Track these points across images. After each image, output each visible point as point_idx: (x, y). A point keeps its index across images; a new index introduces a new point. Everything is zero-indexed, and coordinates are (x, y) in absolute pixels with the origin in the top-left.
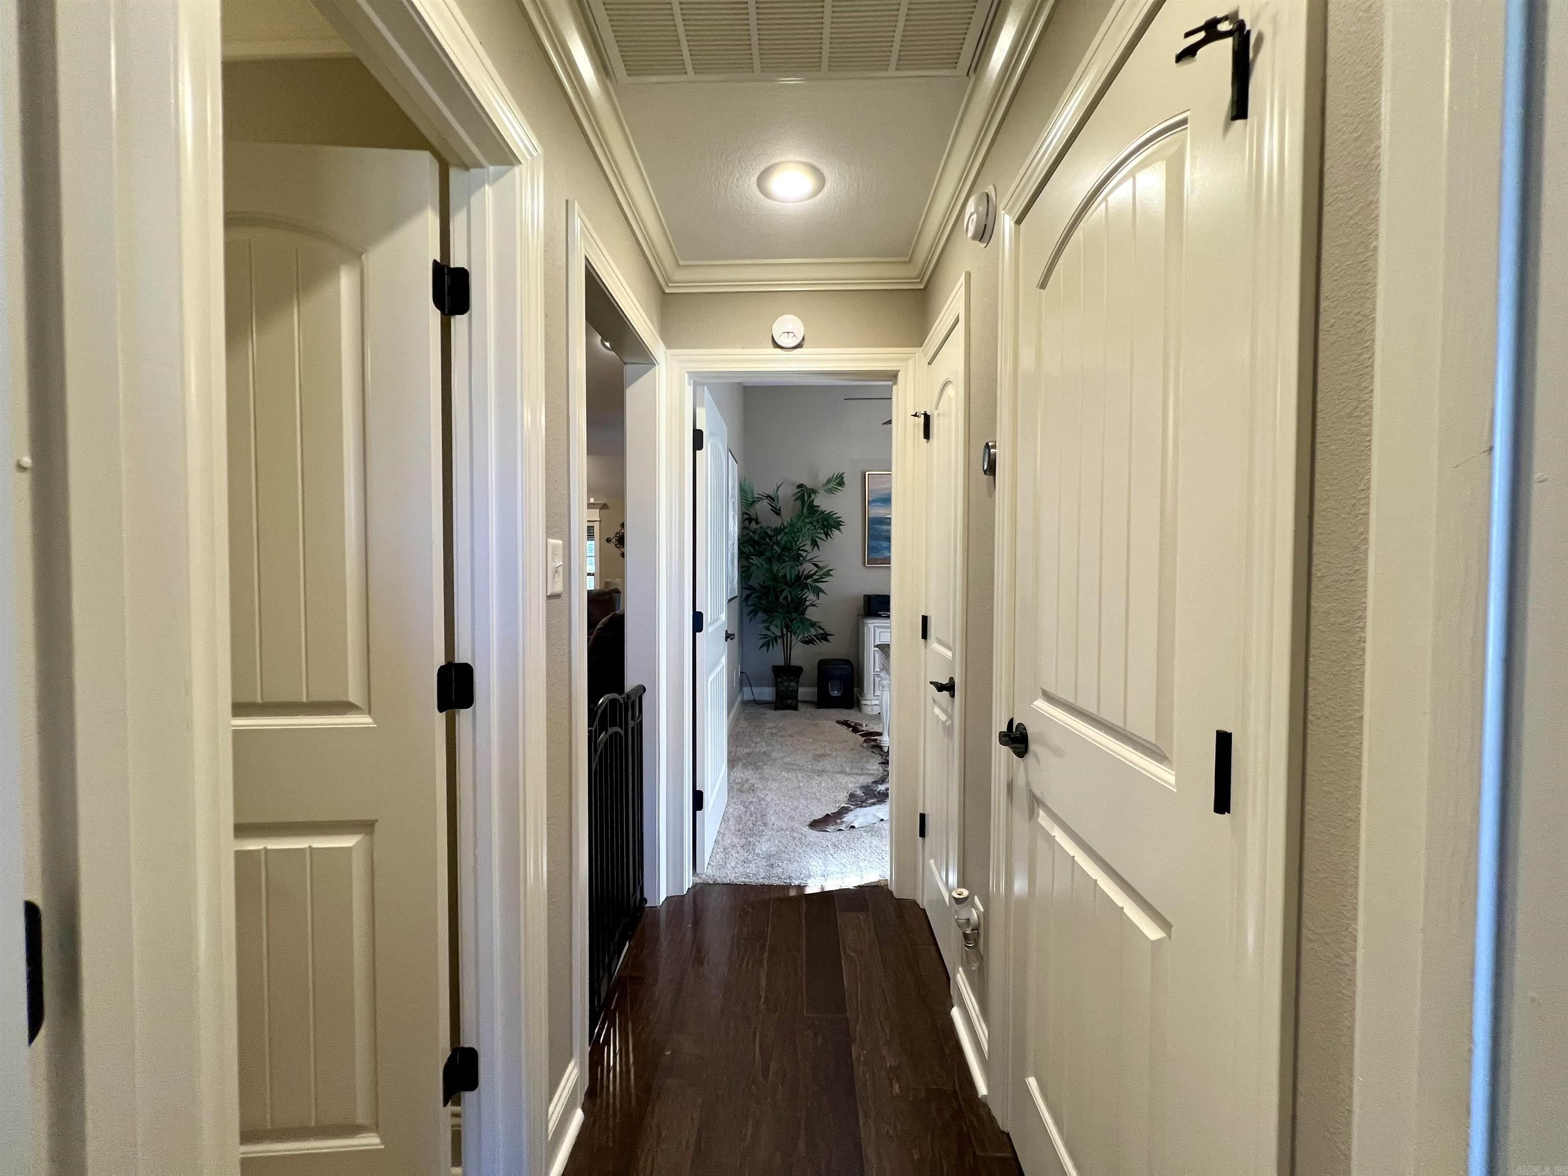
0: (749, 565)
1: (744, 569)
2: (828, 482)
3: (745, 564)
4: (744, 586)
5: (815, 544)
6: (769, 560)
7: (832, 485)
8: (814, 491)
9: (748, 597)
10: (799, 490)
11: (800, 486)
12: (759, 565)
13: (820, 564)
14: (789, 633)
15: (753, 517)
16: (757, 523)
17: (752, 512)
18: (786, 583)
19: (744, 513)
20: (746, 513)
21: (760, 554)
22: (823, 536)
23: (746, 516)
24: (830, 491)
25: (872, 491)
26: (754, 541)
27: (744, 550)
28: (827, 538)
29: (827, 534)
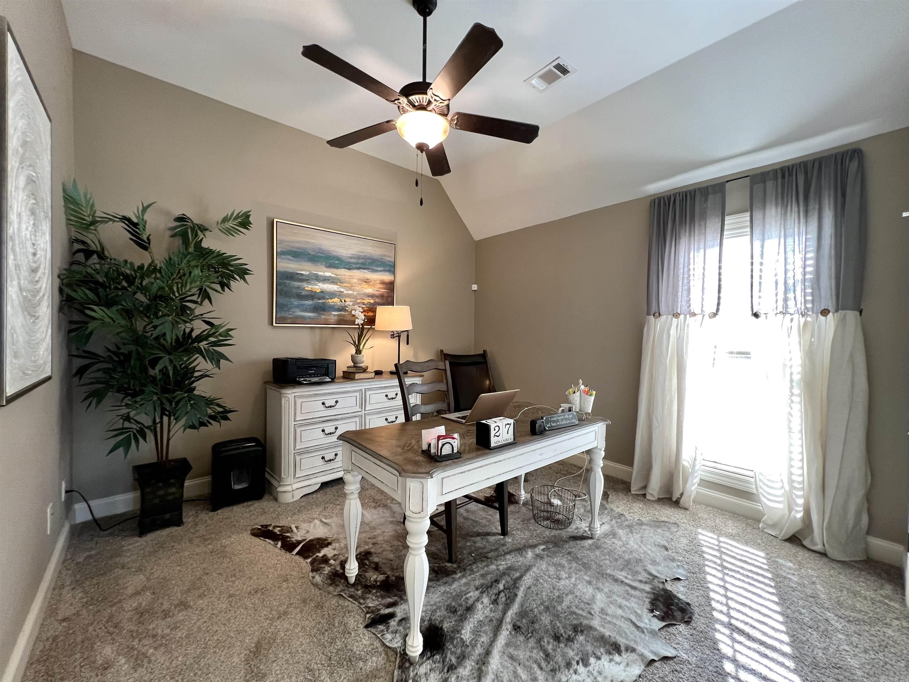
0: (86, 319)
1: (74, 326)
2: (225, 220)
3: (76, 317)
4: (75, 353)
5: (205, 295)
6: (128, 314)
7: (230, 224)
8: (203, 229)
9: (81, 371)
10: (178, 224)
11: (181, 219)
12: (108, 320)
13: (216, 322)
14: (165, 419)
15: (93, 247)
16: (101, 256)
17: (90, 238)
18: (163, 348)
19: (73, 241)
20: (77, 241)
21: (109, 304)
22: (218, 287)
23: (77, 246)
24: (229, 232)
25: (282, 241)
26: (97, 283)
27: (73, 294)
28: (223, 290)
29: (223, 285)
